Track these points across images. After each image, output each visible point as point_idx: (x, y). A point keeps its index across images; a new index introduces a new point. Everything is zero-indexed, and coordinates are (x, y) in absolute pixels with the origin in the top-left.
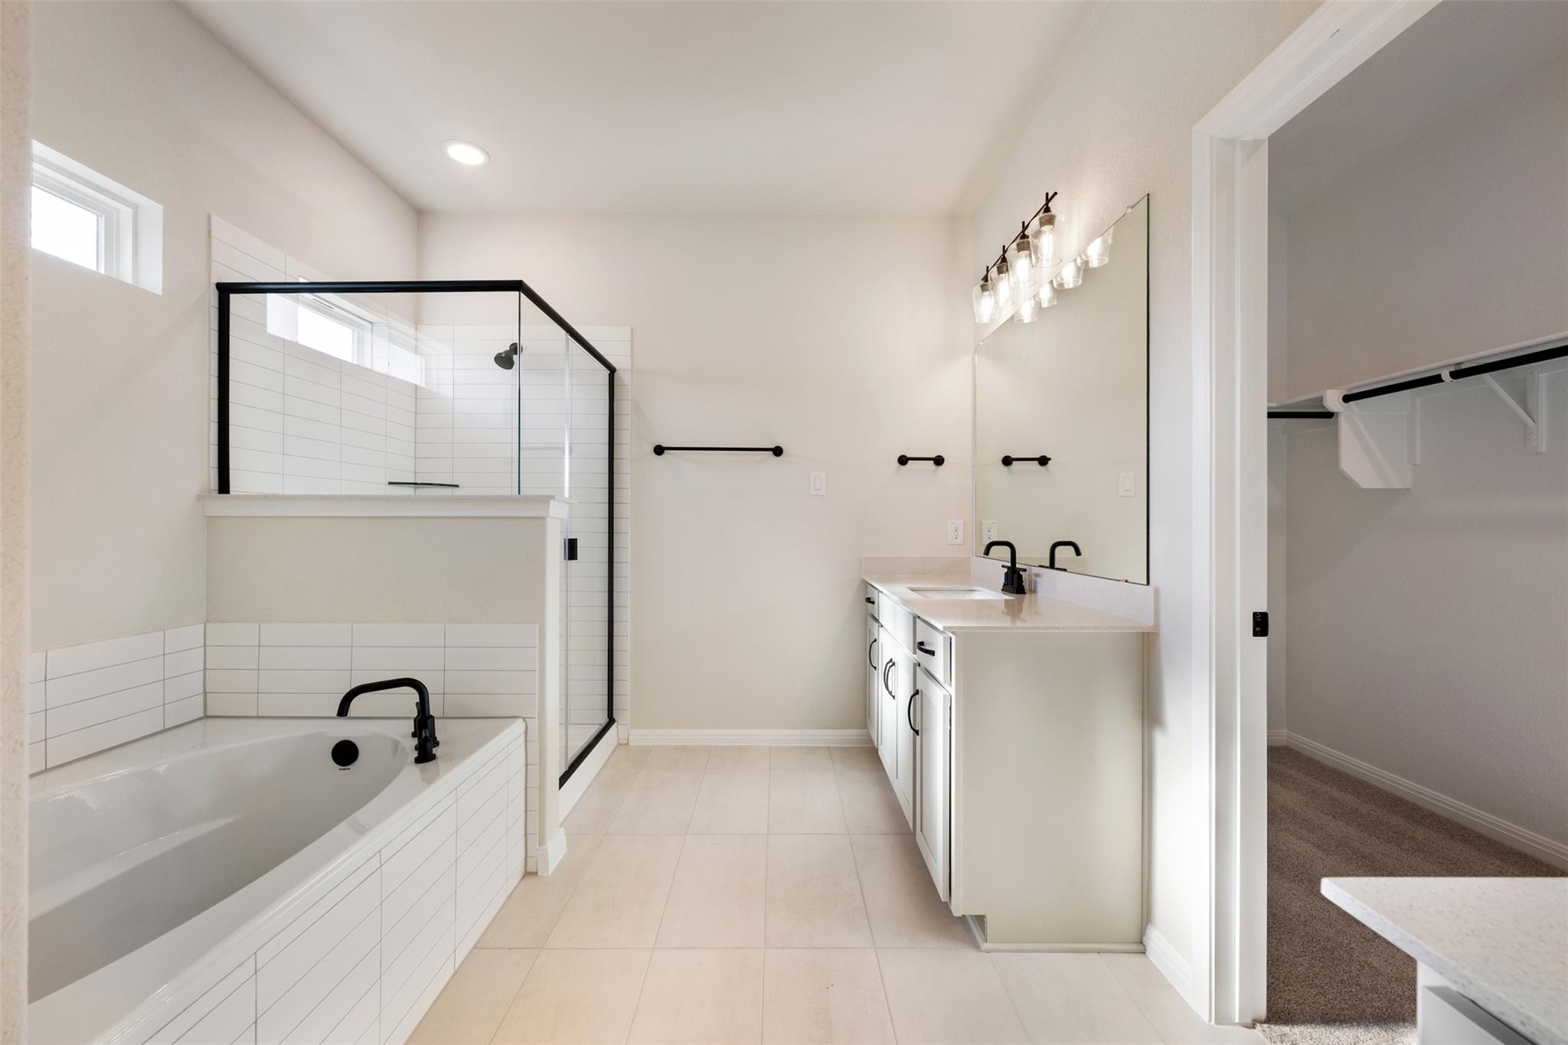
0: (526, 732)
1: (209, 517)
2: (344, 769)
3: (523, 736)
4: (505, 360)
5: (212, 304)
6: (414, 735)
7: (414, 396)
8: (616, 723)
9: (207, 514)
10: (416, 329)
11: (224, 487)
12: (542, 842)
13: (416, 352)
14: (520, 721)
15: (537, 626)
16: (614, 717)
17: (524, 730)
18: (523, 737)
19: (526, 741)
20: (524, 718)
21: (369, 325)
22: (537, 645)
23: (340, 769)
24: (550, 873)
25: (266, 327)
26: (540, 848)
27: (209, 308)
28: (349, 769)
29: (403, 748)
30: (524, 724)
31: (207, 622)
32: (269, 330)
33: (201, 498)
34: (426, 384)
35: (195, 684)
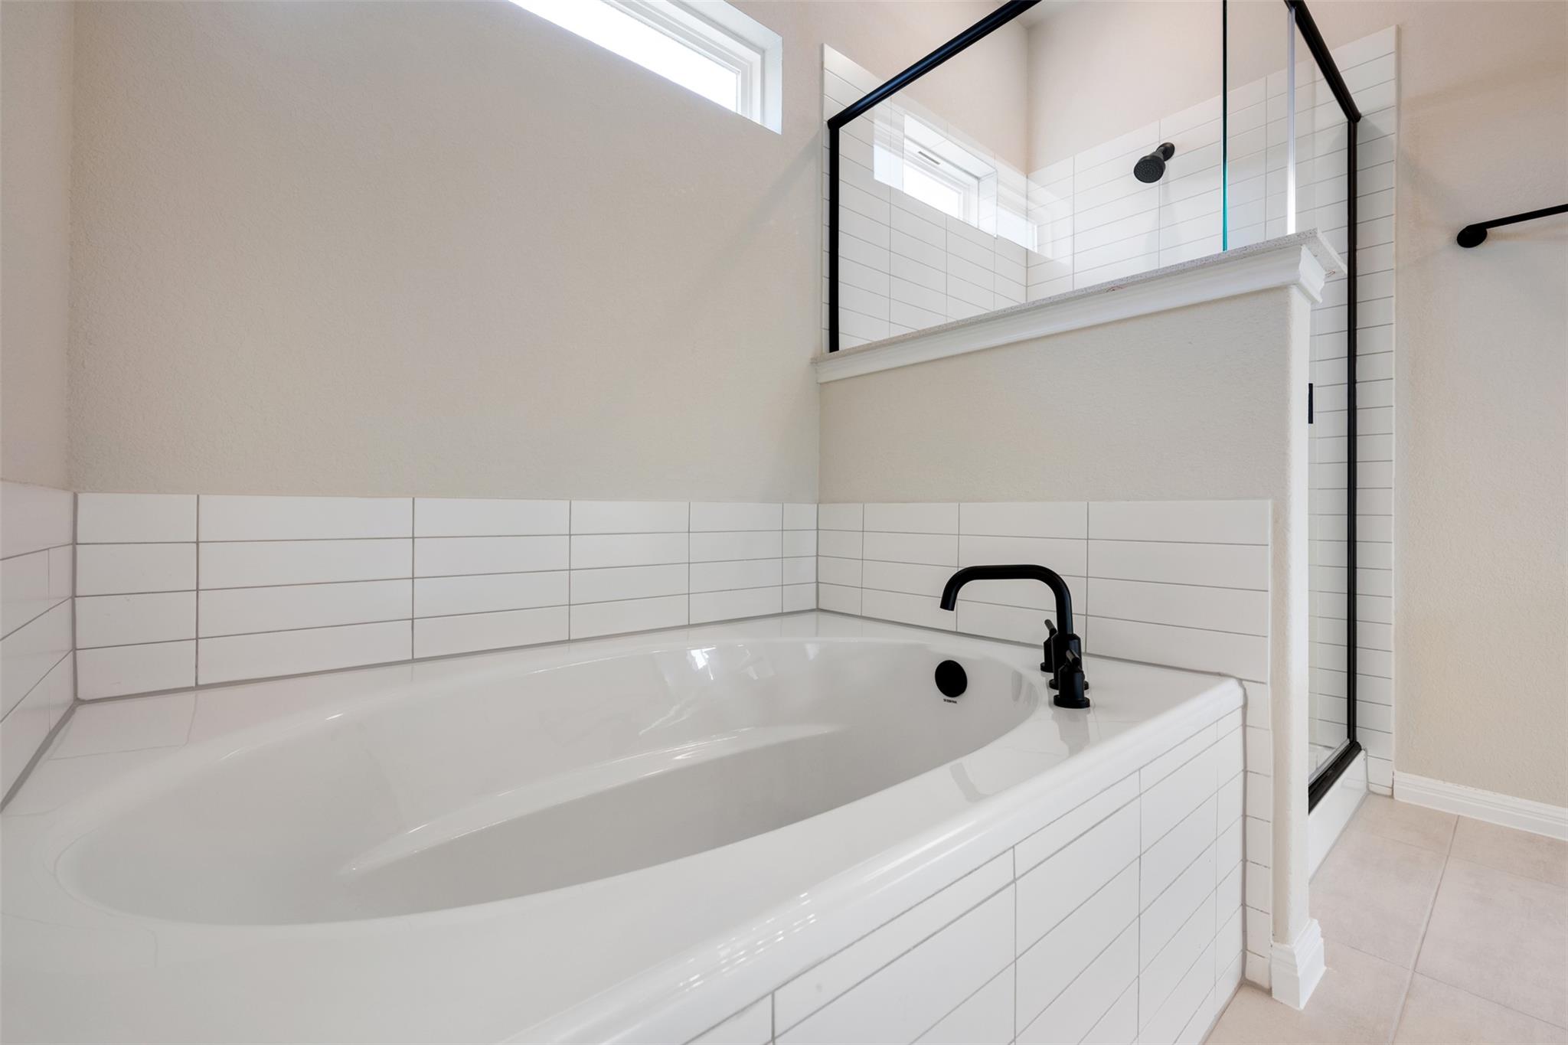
0: (1245, 707)
1: (821, 384)
2: (950, 701)
3: (1239, 713)
4: (1150, 169)
5: (824, 145)
6: (1045, 668)
7: (1025, 265)
8: (1362, 753)
9: (819, 381)
10: (1027, 177)
11: (834, 345)
12: (1280, 933)
13: (1027, 214)
14: (1231, 685)
15: (1269, 503)
16: (1358, 740)
17: (1241, 703)
18: (1238, 715)
19: (1245, 726)
20: (1240, 681)
21: (975, 181)
22: (1270, 541)
23: (945, 700)
24: (1302, 1006)
25: (873, 171)
26: (1275, 945)
27: (822, 149)
28: (955, 702)
29: (1031, 686)
30: (1239, 692)
31: (820, 503)
32: (877, 177)
33: (815, 362)
34: (1039, 246)
35: (806, 569)
